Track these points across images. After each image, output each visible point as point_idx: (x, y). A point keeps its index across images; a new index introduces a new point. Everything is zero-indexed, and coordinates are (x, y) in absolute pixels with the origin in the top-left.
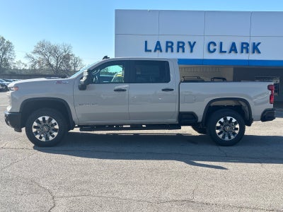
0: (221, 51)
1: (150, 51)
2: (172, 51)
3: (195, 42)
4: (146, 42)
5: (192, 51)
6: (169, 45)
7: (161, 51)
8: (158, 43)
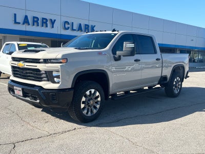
0: (73, 30)
1: (19, 23)
2: (38, 25)
3: (55, 20)
4: (15, 15)
5: (53, 27)
6: (36, 20)
7: (29, 24)
8: (26, 17)
